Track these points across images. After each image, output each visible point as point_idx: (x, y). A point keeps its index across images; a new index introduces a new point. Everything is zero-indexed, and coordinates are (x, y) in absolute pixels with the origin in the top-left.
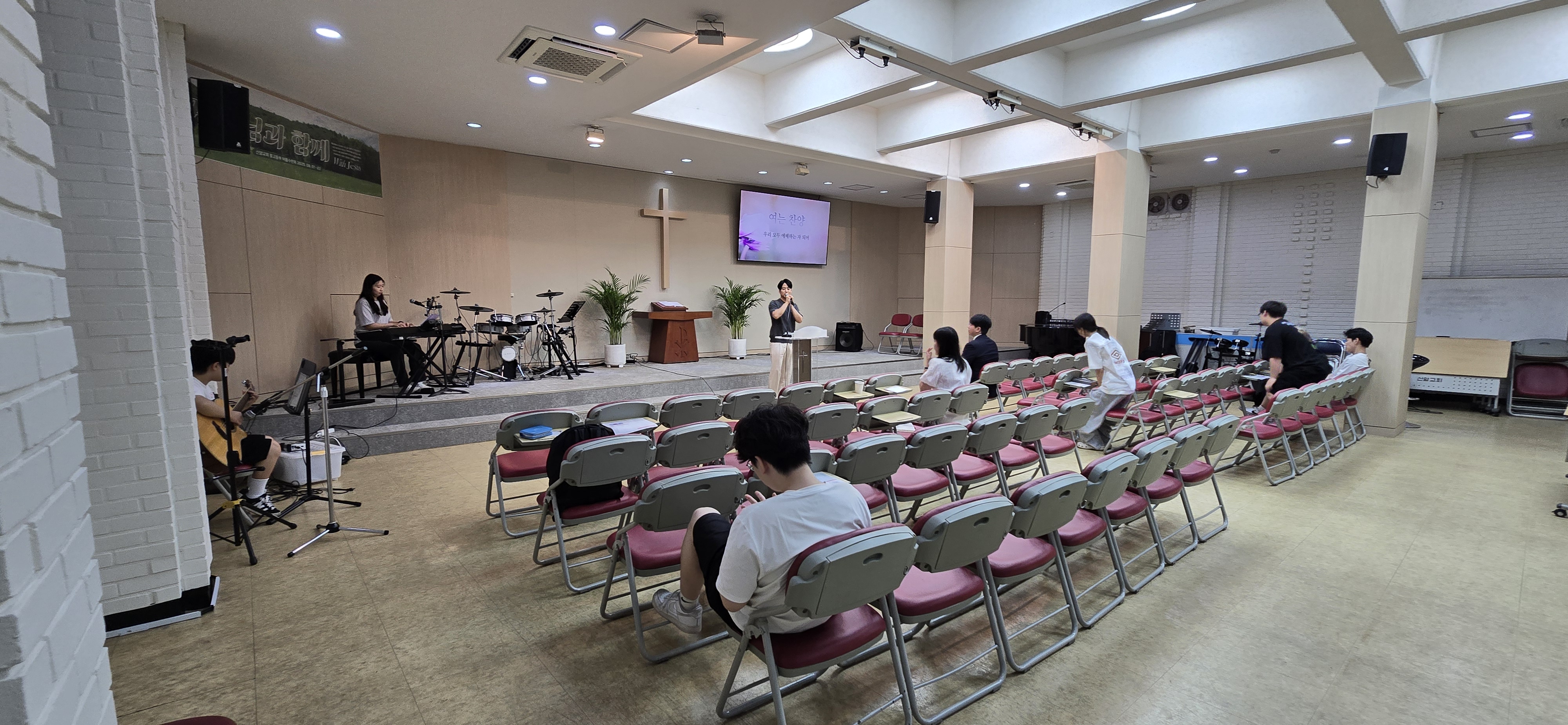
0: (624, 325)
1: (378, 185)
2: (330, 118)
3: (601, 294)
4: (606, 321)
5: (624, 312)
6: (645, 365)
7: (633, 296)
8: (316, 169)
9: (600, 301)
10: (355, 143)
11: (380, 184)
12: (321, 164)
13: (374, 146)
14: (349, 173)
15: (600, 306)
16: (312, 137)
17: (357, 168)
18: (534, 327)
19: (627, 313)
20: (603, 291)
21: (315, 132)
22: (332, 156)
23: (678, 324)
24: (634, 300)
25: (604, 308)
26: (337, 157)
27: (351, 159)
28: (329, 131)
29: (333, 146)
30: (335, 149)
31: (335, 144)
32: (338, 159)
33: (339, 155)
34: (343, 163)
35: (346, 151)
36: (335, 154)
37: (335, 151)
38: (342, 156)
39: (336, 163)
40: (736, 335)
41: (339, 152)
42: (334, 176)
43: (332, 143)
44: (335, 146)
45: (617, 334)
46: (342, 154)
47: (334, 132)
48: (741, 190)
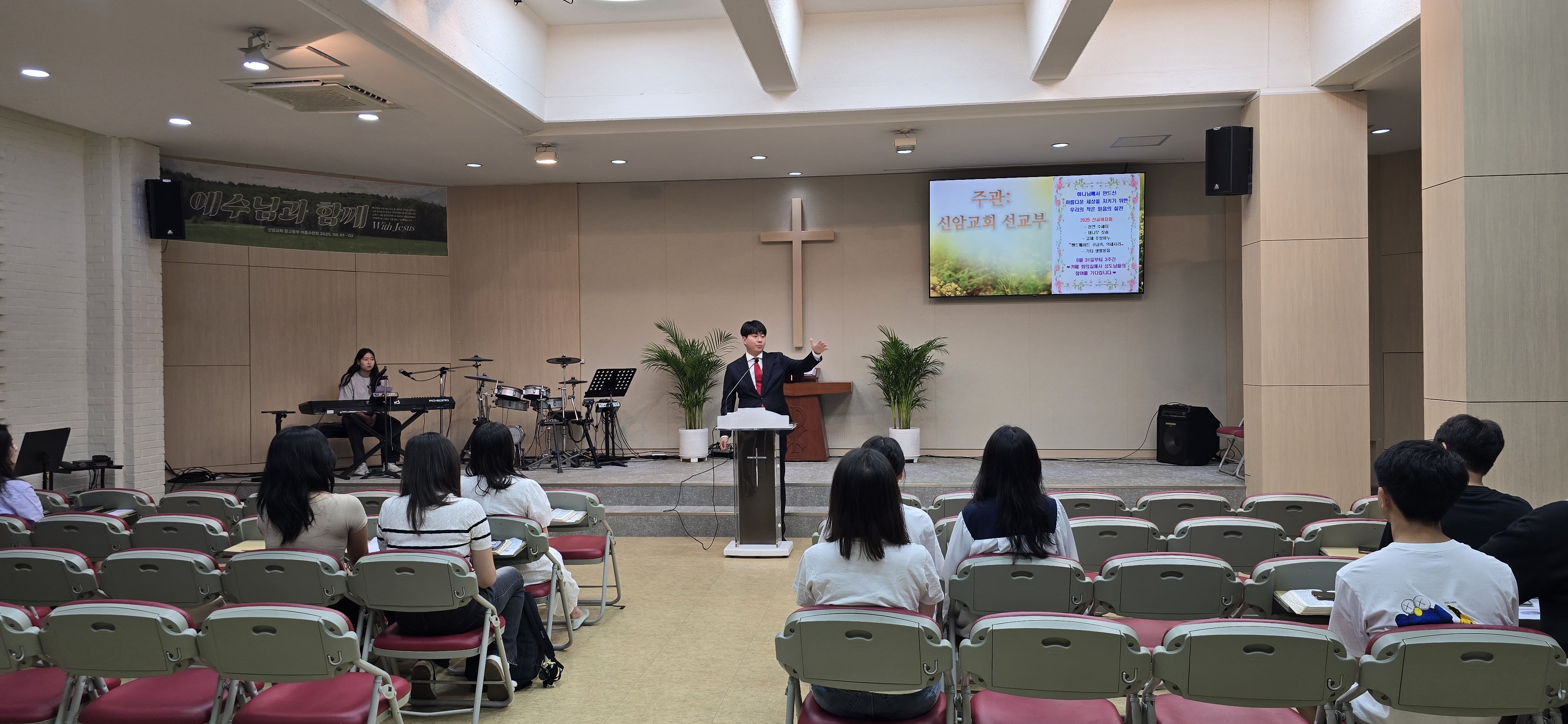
1: (442, 243)
2: (372, 182)
4: (677, 396)
8: (347, 237)
10: (406, 203)
11: (446, 241)
12: (355, 231)
13: (436, 202)
14: (397, 235)
16: (343, 205)
17: (407, 229)
21: (349, 200)
22: (370, 220)
26: (377, 221)
27: (401, 220)
28: (370, 195)
29: (374, 210)
30: (376, 213)
31: (377, 208)
32: (379, 223)
33: (382, 219)
34: (388, 225)
35: (393, 212)
36: (376, 218)
37: (376, 215)
38: (386, 219)
39: (376, 227)
40: (903, 421)
41: (382, 215)
42: (373, 241)
43: (373, 208)
44: (376, 210)
45: (697, 414)
46: (386, 217)
47: (378, 195)
48: (930, 181)
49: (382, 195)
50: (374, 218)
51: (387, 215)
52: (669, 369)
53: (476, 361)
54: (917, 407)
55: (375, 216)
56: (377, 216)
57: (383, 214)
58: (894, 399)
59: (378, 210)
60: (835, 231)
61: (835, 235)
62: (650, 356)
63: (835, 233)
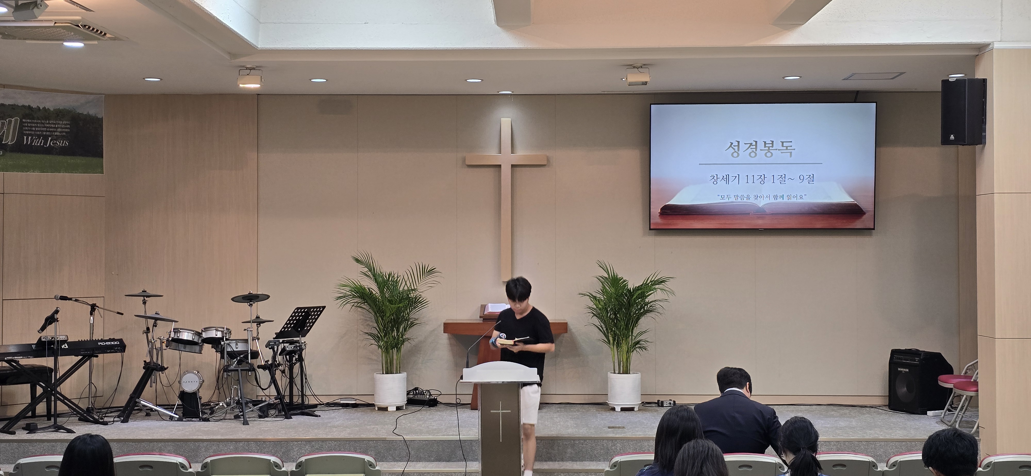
1: (97, 160)
2: (21, 91)
11: (101, 156)
13: (91, 112)
22: (22, 135)
26: (29, 135)
27: (53, 133)
28: (21, 106)
29: (25, 122)
30: (28, 126)
31: (28, 120)
32: (30, 137)
33: (33, 133)
34: (39, 140)
35: (46, 125)
36: (27, 132)
37: (27, 128)
38: (38, 133)
39: (27, 142)
40: (623, 365)
41: (34, 129)
42: (24, 159)
43: (24, 120)
44: (28, 123)
45: (395, 357)
46: (38, 131)
47: (29, 106)
48: (651, 104)
49: (34, 106)
50: (24, 132)
51: (39, 129)
52: (364, 307)
53: (144, 296)
54: (638, 349)
55: (26, 130)
56: (29, 130)
57: (35, 127)
58: (614, 340)
59: (30, 123)
60: (548, 155)
61: (548, 160)
62: (345, 292)
63: (547, 156)
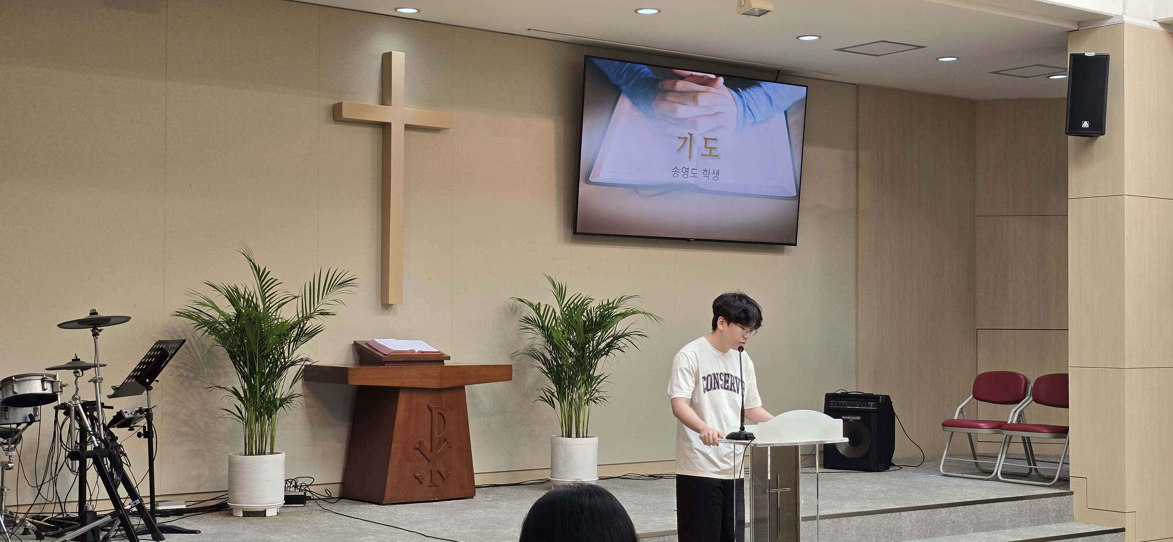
0: (283, 401)
3: (229, 322)
4: (236, 393)
5: (284, 368)
6: (335, 508)
7: (311, 324)
9: (223, 339)
15: (222, 352)
18: (47, 411)
19: (293, 371)
20: (231, 311)
23: (425, 400)
24: (312, 334)
25: (233, 357)
